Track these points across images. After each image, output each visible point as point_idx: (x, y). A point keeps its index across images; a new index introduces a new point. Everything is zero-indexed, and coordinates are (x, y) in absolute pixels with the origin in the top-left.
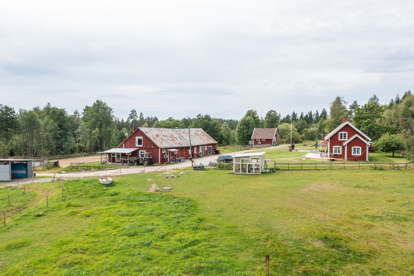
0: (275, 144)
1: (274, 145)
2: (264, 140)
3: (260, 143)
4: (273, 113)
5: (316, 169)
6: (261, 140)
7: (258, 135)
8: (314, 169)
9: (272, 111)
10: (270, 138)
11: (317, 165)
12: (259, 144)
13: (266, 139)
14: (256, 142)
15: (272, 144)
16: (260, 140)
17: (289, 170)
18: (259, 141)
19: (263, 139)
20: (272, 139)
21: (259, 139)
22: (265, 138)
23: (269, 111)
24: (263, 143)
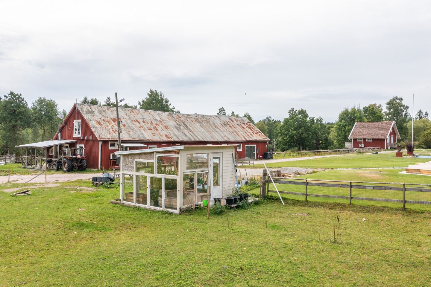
0: (389, 148)
1: (387, 148)
2: (371, 140)
3: (363, 145)
4: (398, 101)
5: (404, 209)
6: (365, 140)
7: (360, 132)
8: (396, 209)
9: (396, 98)
10: (380, 138)
11: (410, 196)
12: (362, 147)
13: (373, 139)
14: (356, 143)
15: (384, 148)
16: (362, 141)
17: (306, 203)
18: (361, 143)
19: (368, 140)
20: (384, 140)
21: (361, 139)
22: (372, 137)
23: (392, 98)
24: (367, 145)
